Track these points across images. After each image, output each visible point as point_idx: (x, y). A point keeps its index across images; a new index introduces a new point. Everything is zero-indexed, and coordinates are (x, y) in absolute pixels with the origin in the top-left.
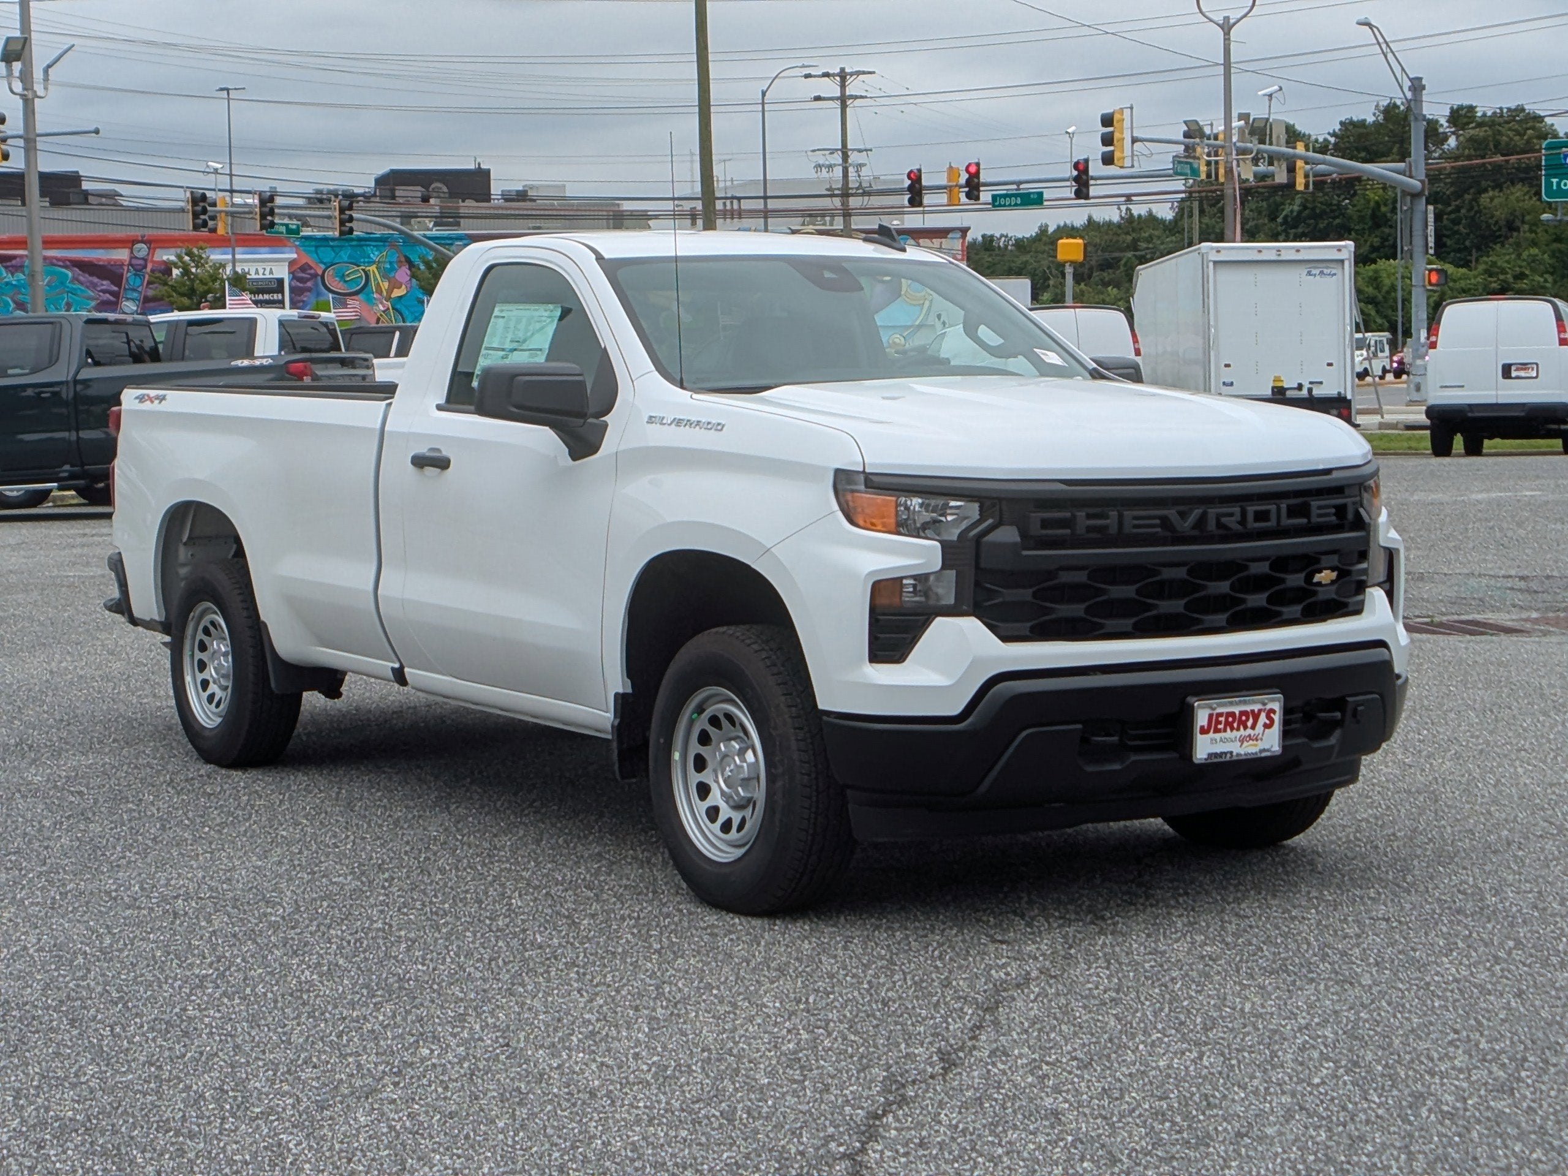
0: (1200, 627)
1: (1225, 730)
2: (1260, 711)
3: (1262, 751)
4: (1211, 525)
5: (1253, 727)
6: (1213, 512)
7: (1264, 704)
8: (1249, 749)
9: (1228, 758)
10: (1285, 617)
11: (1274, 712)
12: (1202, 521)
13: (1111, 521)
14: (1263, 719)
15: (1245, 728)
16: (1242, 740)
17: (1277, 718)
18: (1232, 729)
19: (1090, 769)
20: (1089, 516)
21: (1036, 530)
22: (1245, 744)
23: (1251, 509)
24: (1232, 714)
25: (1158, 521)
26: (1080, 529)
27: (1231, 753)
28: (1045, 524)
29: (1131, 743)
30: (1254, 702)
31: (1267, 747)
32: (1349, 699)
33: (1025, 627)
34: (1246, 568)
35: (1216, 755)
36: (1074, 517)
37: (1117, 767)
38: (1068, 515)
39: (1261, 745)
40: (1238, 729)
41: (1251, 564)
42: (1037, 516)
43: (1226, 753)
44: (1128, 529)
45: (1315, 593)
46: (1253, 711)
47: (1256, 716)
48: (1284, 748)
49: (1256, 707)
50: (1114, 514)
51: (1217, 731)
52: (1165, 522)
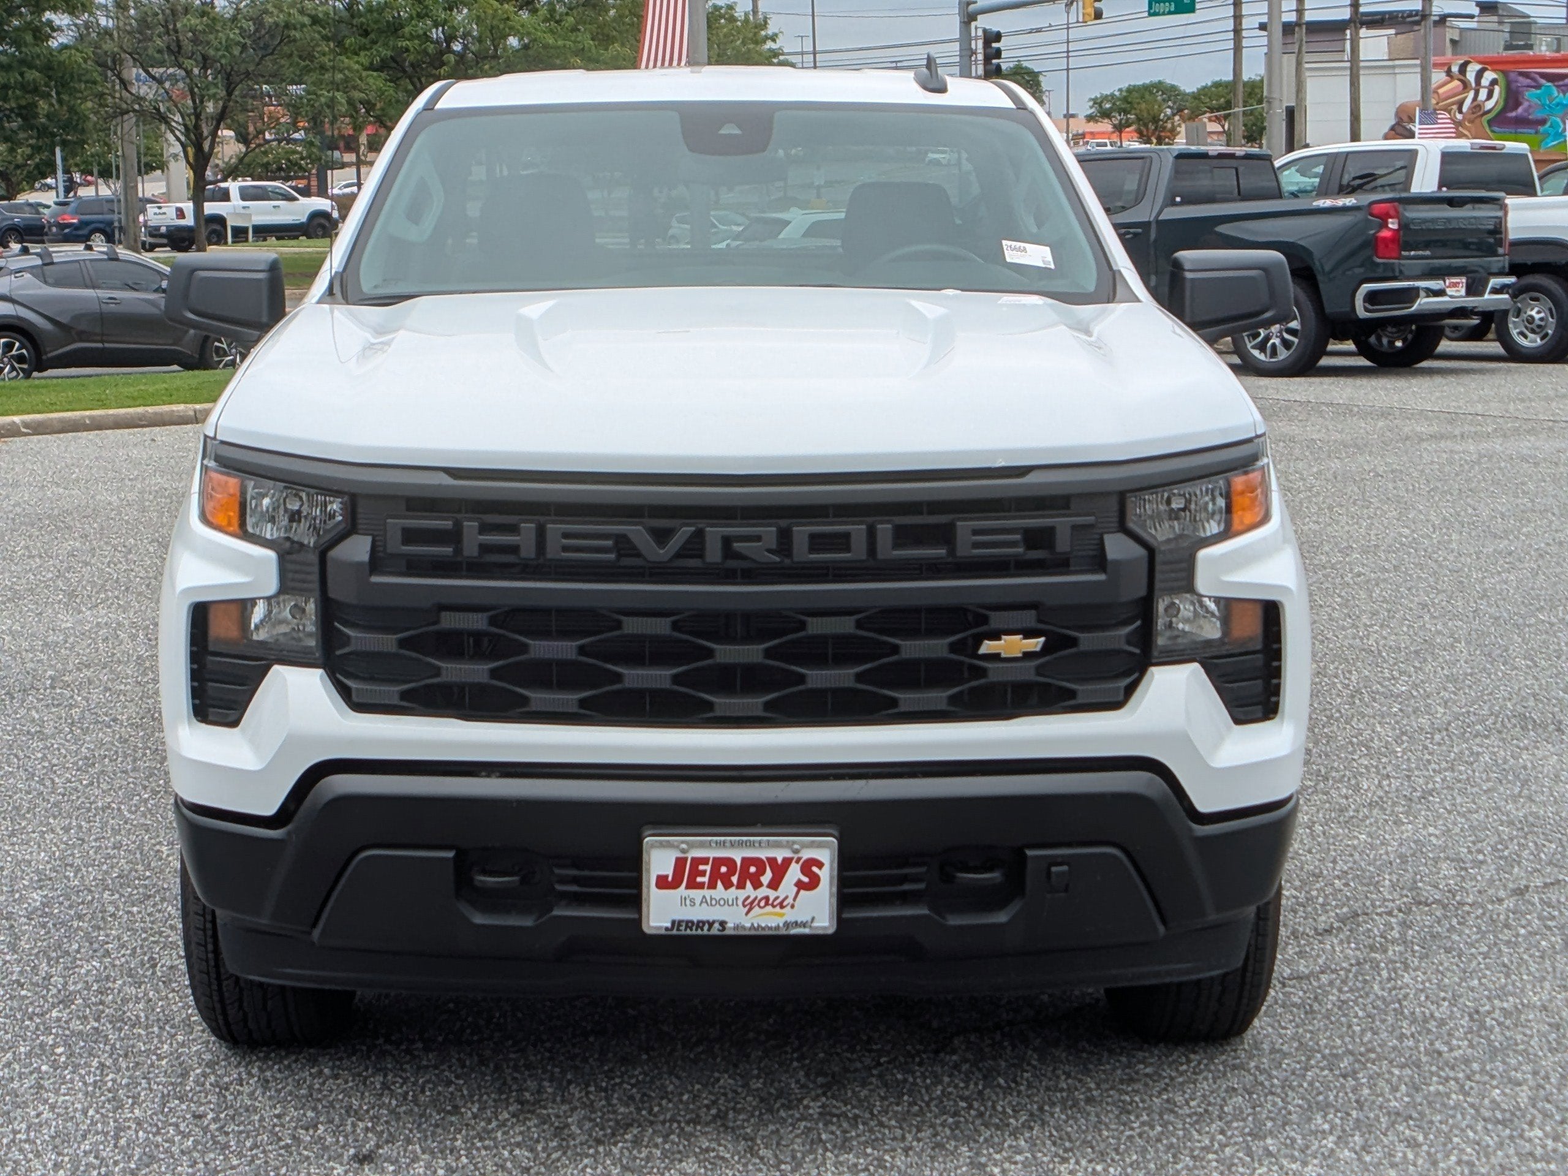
0: (711, 715)
1: (712, 886)
2: (787, 862)
3: (787, 925)
4: (713, 553)
5: (774, 885)
6: (715, 533)
7: (796, 852)
8: (768, 920)
9: (715, 930)
10: (903, 708)
11: (820, 865)
12: (695, 546)
13: (525, 538)
14: (794, 873)
15: (757, 885)
16: (750, 905)
17: (826, 875)
18: (728, 885)
19: (479, 919)
20: (484, 529)
21: (395, 545)
22: (756, 910)
23: (802, 532)
24: (730, 862)
25: (609, 543)
26: (470, 549)
27: (723, 924)
28: (410, 536)
29: (559, 887)
30: (778, 845)
31: (805, 918)
32: (1030, 853)
33: (391, 692)
34: (803, 626)
35: (689, 924)
36: (458, 525)
37: (528, 922)
38: (448, 524)
39: (789, 915)
40: (741, 886)
41: (809, 619)
42: (396, 525)
43: (711, 924)
44: (553, 551)
45: (982, 672)
46: (772, 861)
47: (780, 870)
48: (840, 921)
49: (780, 855)
50: (528, 527)
51: (693, 885)
52: (623, 544)
